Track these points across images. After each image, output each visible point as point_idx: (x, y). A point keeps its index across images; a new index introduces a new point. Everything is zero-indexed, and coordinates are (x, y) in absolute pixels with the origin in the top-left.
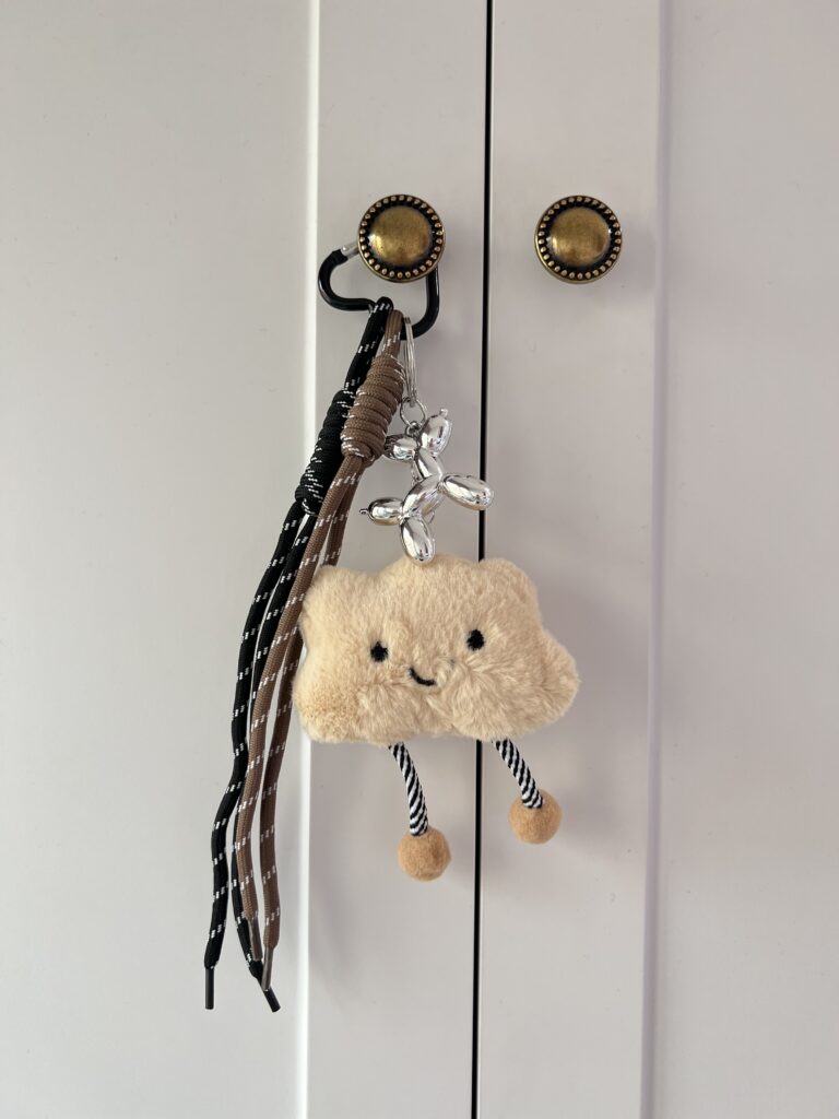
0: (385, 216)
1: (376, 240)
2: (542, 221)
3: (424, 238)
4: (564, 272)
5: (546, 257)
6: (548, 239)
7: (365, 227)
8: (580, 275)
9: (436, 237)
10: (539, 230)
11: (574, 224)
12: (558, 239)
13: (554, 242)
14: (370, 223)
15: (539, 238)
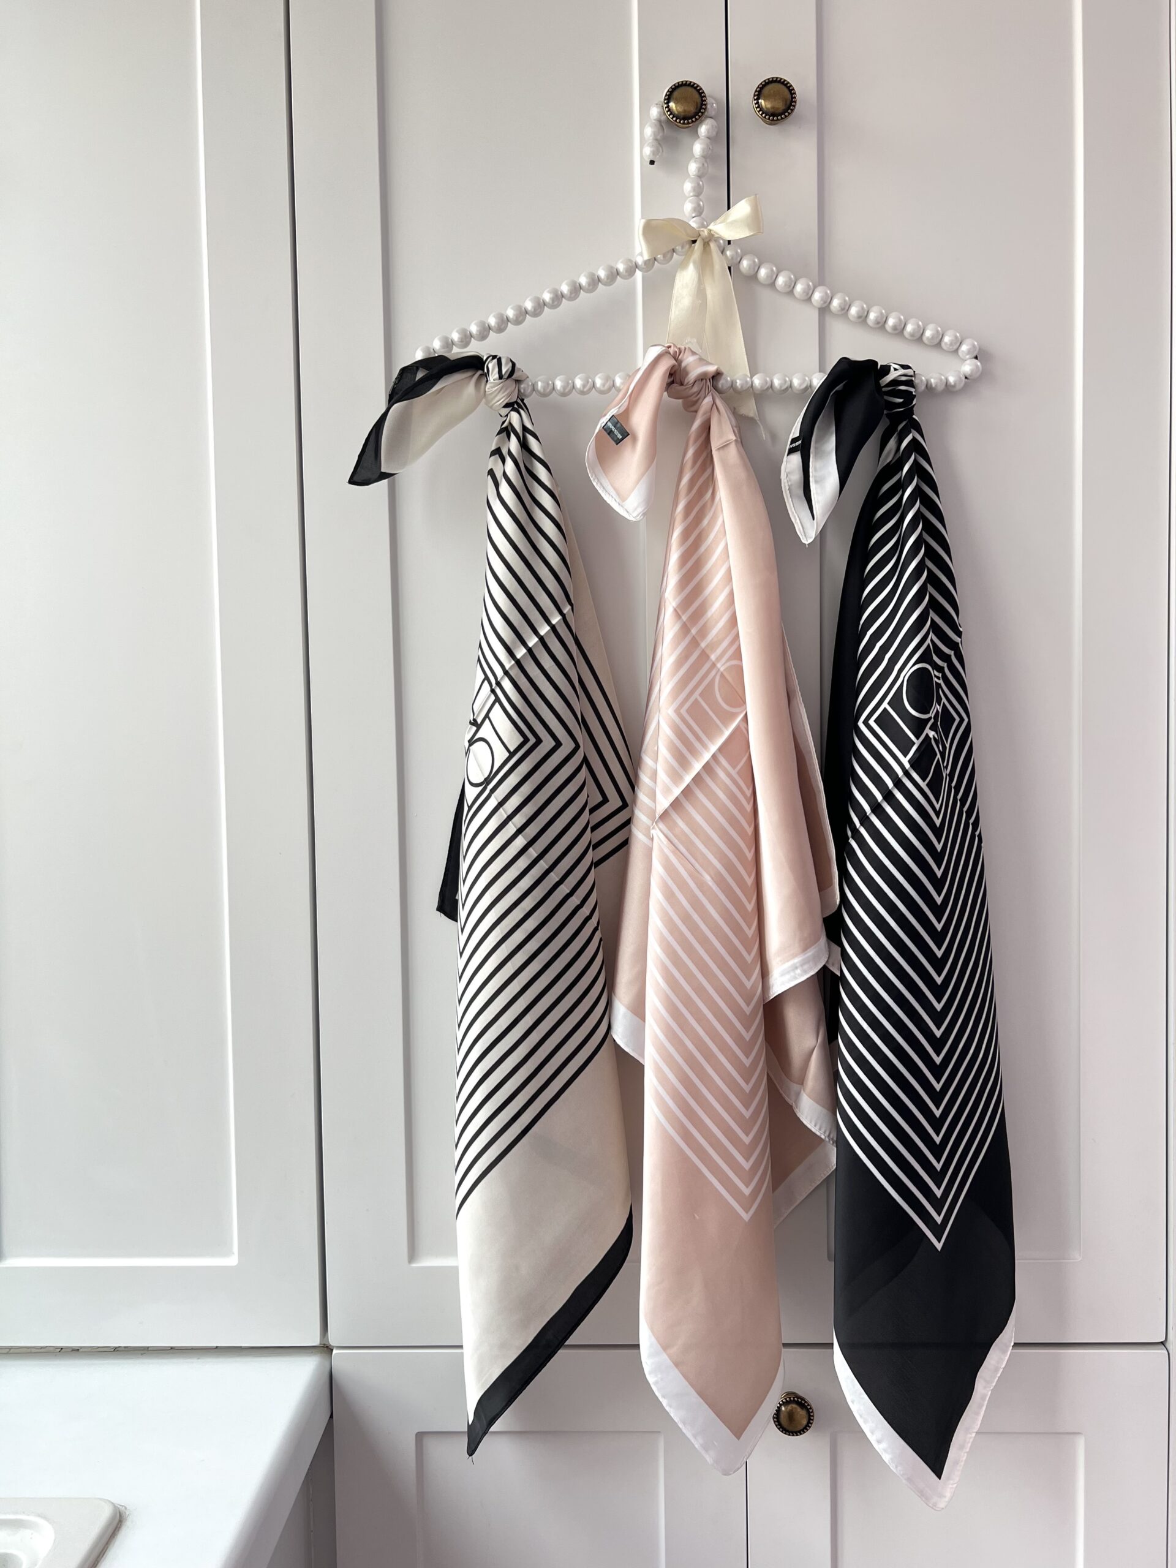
0: (676, 94)
1: (672, 105)
2: (756, 91)
3: (697, 103)
4: (767, 117)
5: (758, 109)
6: (760, 101)
7: (667, 99)
8: (775, 118)
9: (703, 101)
10: (755, 95)
11: (772, 92)
12: (764, 100)
13: (761, 101)
14: (669, 97)
15: (755, 100)
